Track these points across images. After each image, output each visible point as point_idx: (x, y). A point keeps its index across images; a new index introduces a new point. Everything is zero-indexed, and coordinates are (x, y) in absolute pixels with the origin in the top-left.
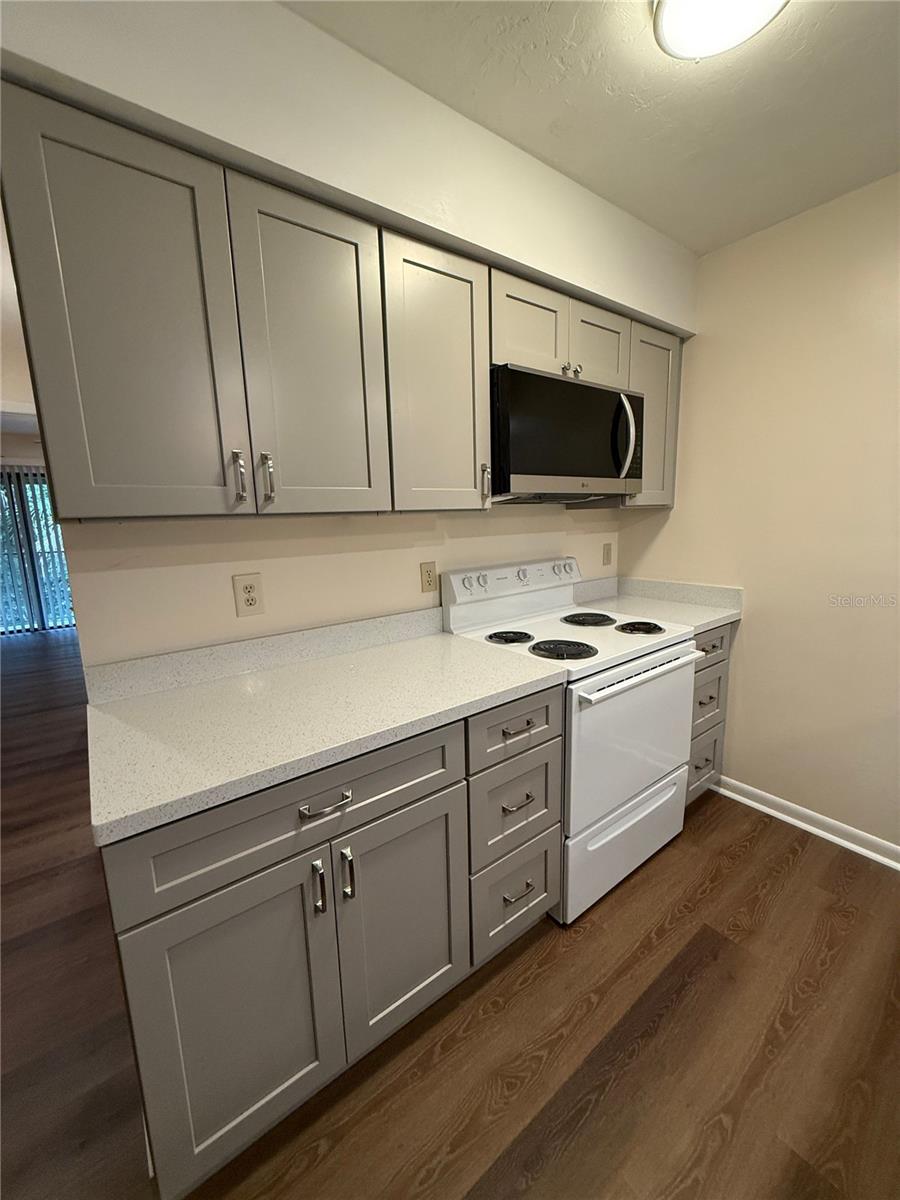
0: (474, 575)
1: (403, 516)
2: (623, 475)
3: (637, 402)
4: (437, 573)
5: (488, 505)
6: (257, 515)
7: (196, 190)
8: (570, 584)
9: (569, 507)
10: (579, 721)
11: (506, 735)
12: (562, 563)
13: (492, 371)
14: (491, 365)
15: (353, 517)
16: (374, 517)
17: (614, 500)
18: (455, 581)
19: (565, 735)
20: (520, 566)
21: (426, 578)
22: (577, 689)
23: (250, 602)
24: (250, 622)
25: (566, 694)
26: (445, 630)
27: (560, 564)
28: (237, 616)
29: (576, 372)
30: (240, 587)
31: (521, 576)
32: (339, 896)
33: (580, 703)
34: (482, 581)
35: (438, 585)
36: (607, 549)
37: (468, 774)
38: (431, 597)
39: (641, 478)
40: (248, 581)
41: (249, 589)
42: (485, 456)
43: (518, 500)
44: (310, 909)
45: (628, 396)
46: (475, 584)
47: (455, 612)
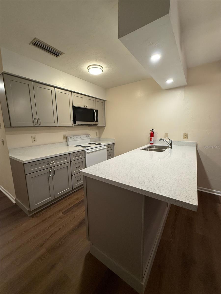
0: (72, 137)
1: (60, 127)
2: (95, 121)
3: (97, 111)
4: (66, 136)
5: (73, 126)
6: (38, 127)
7: (29, 85)
8: (89, 139)
9: (89, 126)
10: (87, 156)
11: (76, 157)
12: (88, 135)
13: (73, 107)
14: (73, 105)
15: (51, 127)
16: (55, 127)
17: (95, 125)
18: (69, 138)
19: (85, 158)
20: (80, 136)
21: (64, 137)
22: (87, 151)
23: (34, 140)
24: (34, 143)
25: (85, 152)
26: (68, 145)
27: (87, 135)
28: (32, 142)
29: (87, 106)
30: (33, 138)
31: (80, 137)
32: (53, 175)
33: (87, 153)
34: (74, 138)
35: (66, 138)
36: (97, 133)
37: (70, 162)
38: (65, 140)
39: (98, 122)
40: (34, 137)
41: (34, 138)
42: (72, 119)
43: (78, 125)
44: (49, 176)
45: (95, 110)
46: (72, 138)
47: (69, 143)
